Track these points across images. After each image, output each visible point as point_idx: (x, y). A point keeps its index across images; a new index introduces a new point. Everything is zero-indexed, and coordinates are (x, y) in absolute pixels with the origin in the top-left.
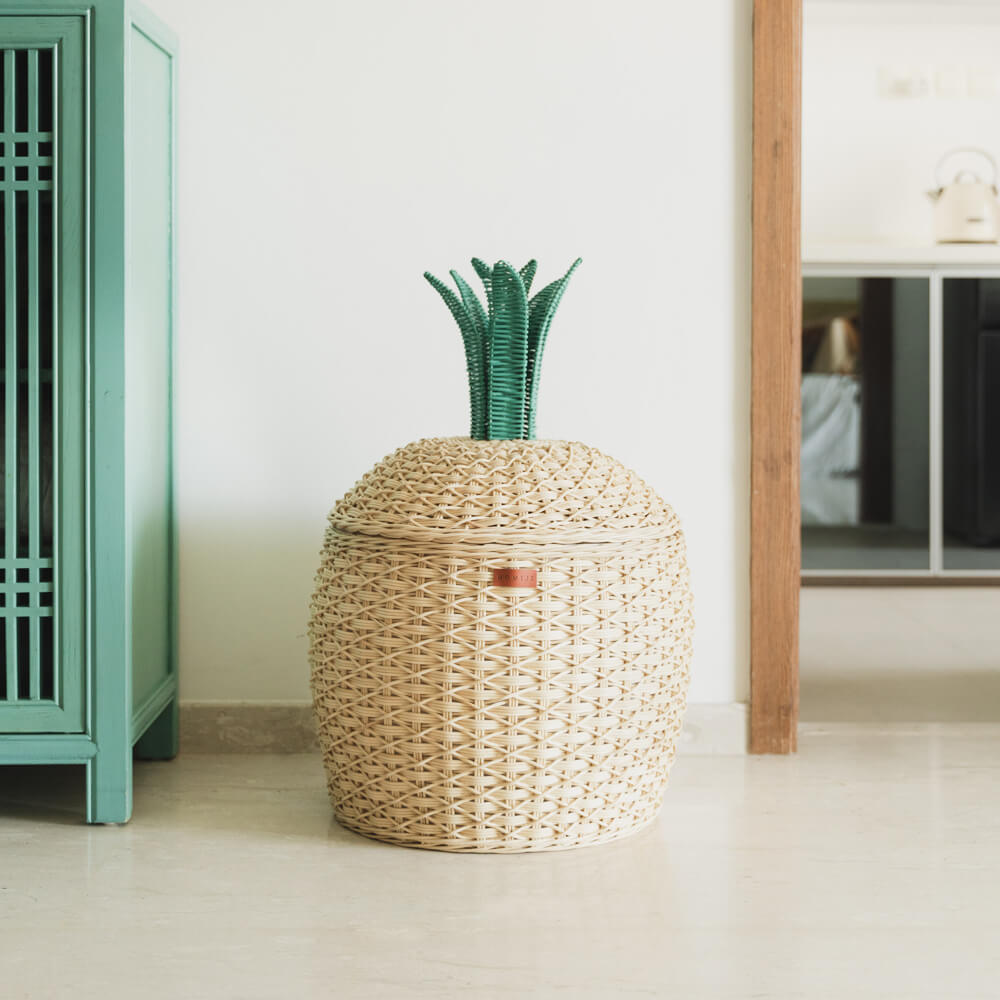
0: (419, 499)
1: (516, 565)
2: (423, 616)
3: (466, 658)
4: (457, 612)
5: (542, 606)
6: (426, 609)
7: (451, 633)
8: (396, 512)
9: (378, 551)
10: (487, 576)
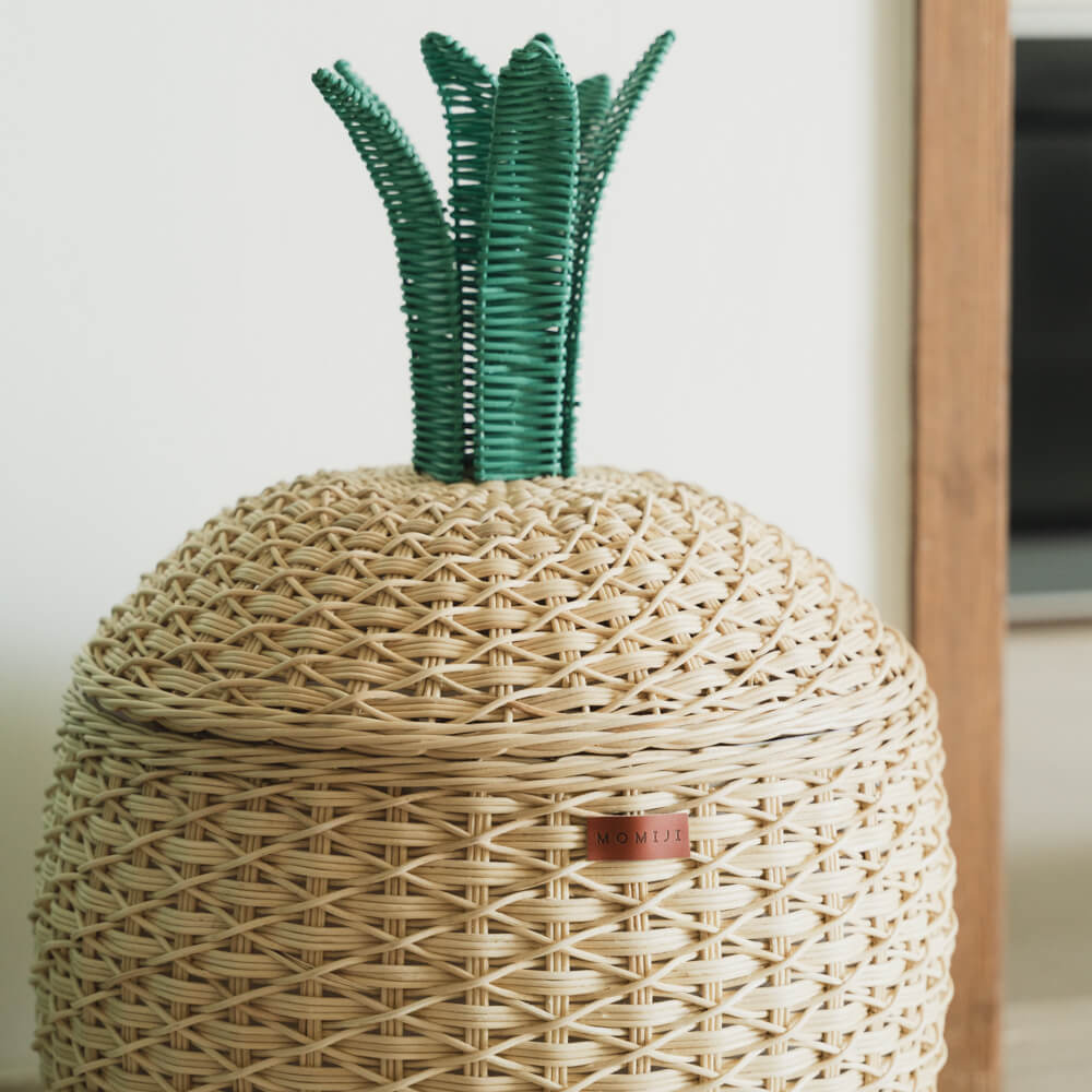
0: (367, 647)
1: (638, 805)
2: (409, 943)
3: (524, 1040)
4: (496, 928)
5: (700, 900)
6: (415, 925)
7: (487, 982)
8: (309, 681)
9: (270, 782)
10: (570, 836)
